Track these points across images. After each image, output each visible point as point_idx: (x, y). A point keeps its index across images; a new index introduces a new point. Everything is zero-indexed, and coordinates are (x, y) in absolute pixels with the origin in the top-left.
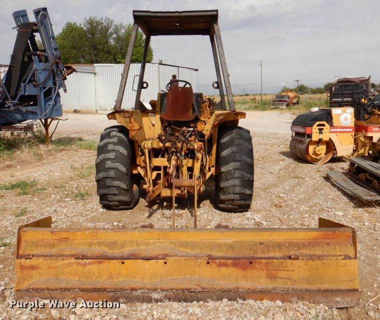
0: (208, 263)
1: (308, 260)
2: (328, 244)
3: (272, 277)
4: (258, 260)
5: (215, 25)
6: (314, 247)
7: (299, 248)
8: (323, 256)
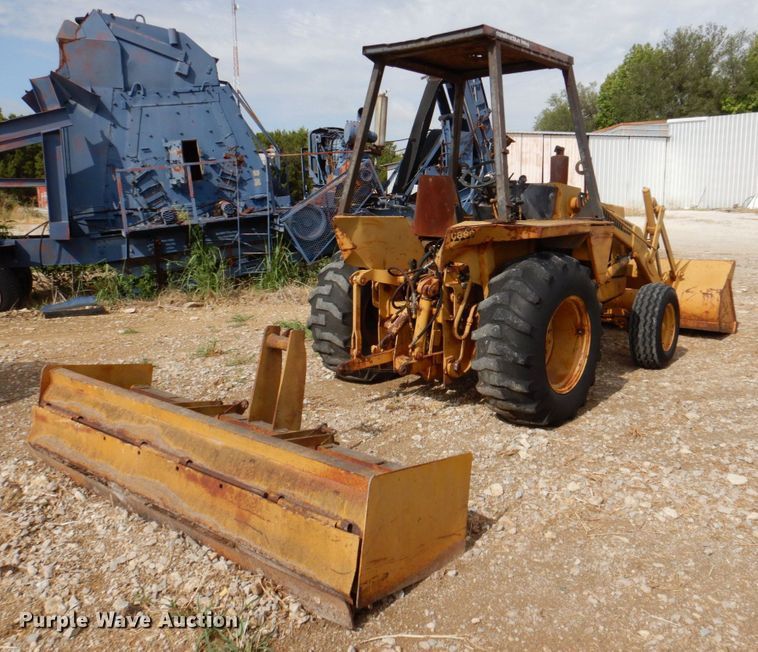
0: (177, 468)
1: (288, 508)
2: (337, 492)
3: (243, 522)
4: (230, 486)
5: (490, 53)
6: (314, 490)
7: (293, 486)
8: (311, 511)
